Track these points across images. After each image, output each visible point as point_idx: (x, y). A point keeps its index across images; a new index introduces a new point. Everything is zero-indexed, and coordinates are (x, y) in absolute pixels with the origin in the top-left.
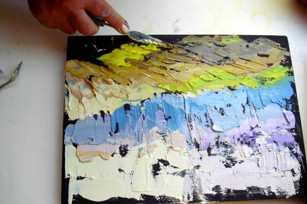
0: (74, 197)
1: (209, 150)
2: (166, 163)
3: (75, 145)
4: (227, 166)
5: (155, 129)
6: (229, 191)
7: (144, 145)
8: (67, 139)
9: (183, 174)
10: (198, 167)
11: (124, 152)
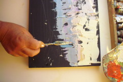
0: (98, 61)
1: (79, 9)
2: (85, 26)
3: (78, 62)
4: (85, 3)
5: (71, 29)
6: (94, 4)
7: (78, 34)
8: (76, 65)
9: (88, 19)
10: (86, 14)
11: (80, 42)
